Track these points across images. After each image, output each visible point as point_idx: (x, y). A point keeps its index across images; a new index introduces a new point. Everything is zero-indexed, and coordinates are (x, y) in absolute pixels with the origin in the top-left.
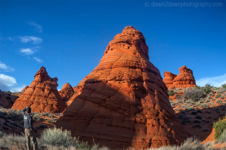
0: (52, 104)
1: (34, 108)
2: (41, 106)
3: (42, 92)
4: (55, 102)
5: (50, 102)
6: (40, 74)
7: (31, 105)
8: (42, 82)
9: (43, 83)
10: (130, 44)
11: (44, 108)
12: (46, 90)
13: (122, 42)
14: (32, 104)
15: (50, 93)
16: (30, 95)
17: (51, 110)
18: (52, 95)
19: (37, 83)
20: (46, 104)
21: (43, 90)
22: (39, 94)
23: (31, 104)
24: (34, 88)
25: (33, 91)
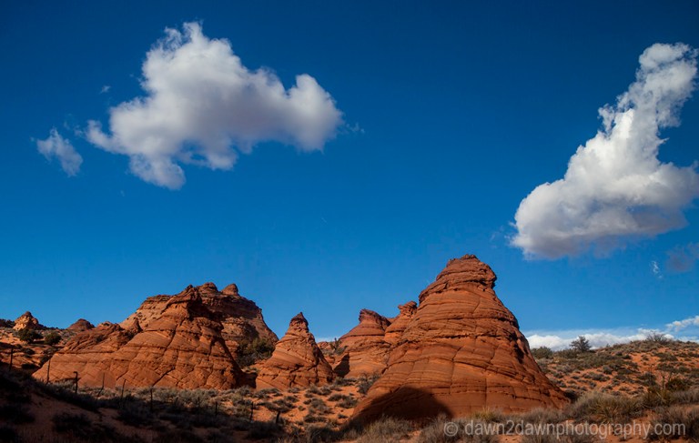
0: (222, 367)
1: (179, 378)
2: (198, 374)
3: (193, 343)
4: (227, 363)
5: (217, 365)
6: (187, 301)
7: (166, 374)
8: (191, 319)
9: (194, 322)
10: (485, 285)
11: (205, 378)
12: (202, 339)
13: (476, 281)
14: (172, 370)
15: (213, 344)
16: (162, 348)
17: (223, 381)
18: (217, 349)
19: (180, 321)
20: (208, 370)
21: (197, 338)
22: (187, 346)
23: (169, 369)
24: (173, 332)
25: (169, 338)
